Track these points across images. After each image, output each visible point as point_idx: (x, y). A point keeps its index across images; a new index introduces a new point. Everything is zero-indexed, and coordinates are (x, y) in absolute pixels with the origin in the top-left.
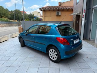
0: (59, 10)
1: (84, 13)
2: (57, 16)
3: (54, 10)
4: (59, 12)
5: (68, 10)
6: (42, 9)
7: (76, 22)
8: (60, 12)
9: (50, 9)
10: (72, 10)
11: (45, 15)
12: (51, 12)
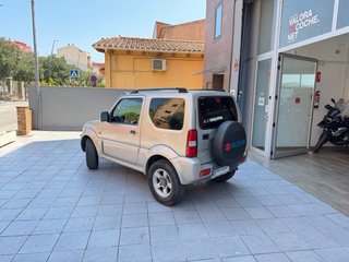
0: (160, 55)
2: (154, 72)
3: (144, 53)
4: (161, 62)
5: (188, 55)
6: (102, 47)
8: (164, 62)
9: (130, 49)
10: (202, 56)
11: (114, 68)
12: (134, 59)
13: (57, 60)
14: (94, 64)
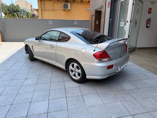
0: (66, 1)
1: (108, 7)
2: (64, 10)
5: (82, 1)
7: (95, 22)
8: (69, 4)
10: (89, 1)
11: (43, 9)
12: (53, 3)
13: (15, 6)
14: (34, 9)
